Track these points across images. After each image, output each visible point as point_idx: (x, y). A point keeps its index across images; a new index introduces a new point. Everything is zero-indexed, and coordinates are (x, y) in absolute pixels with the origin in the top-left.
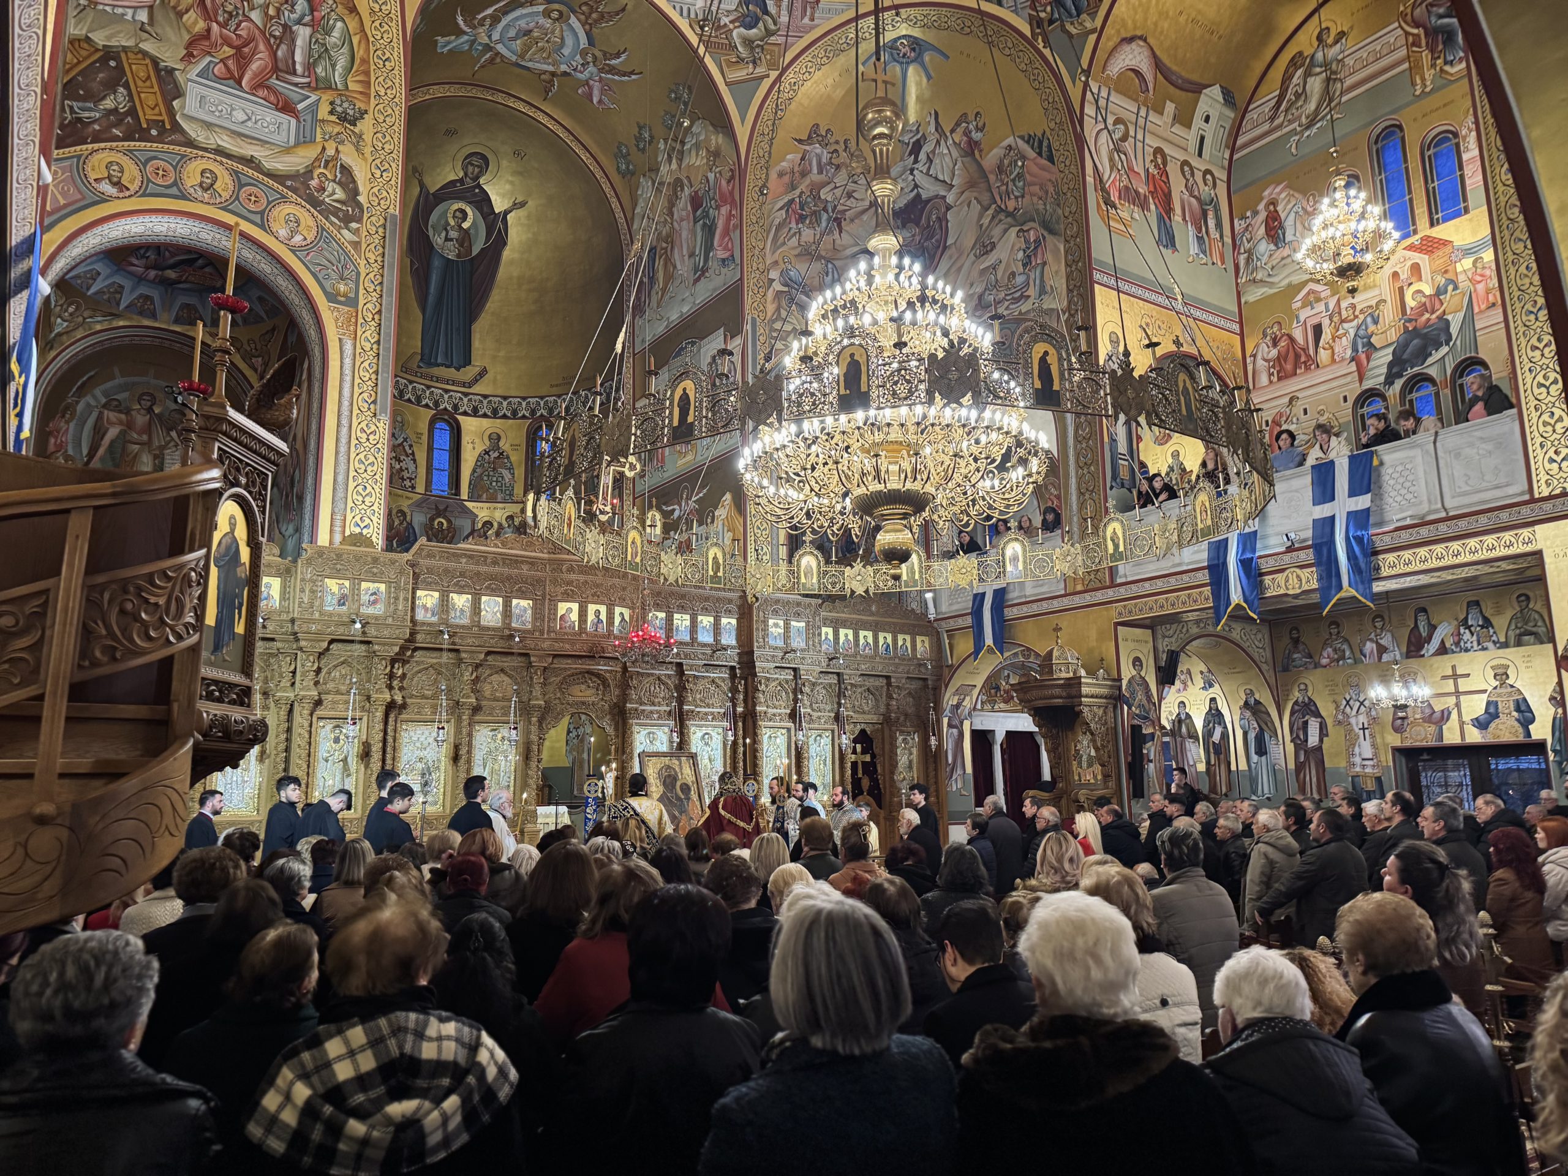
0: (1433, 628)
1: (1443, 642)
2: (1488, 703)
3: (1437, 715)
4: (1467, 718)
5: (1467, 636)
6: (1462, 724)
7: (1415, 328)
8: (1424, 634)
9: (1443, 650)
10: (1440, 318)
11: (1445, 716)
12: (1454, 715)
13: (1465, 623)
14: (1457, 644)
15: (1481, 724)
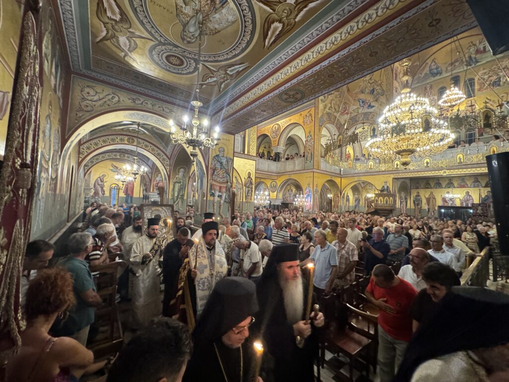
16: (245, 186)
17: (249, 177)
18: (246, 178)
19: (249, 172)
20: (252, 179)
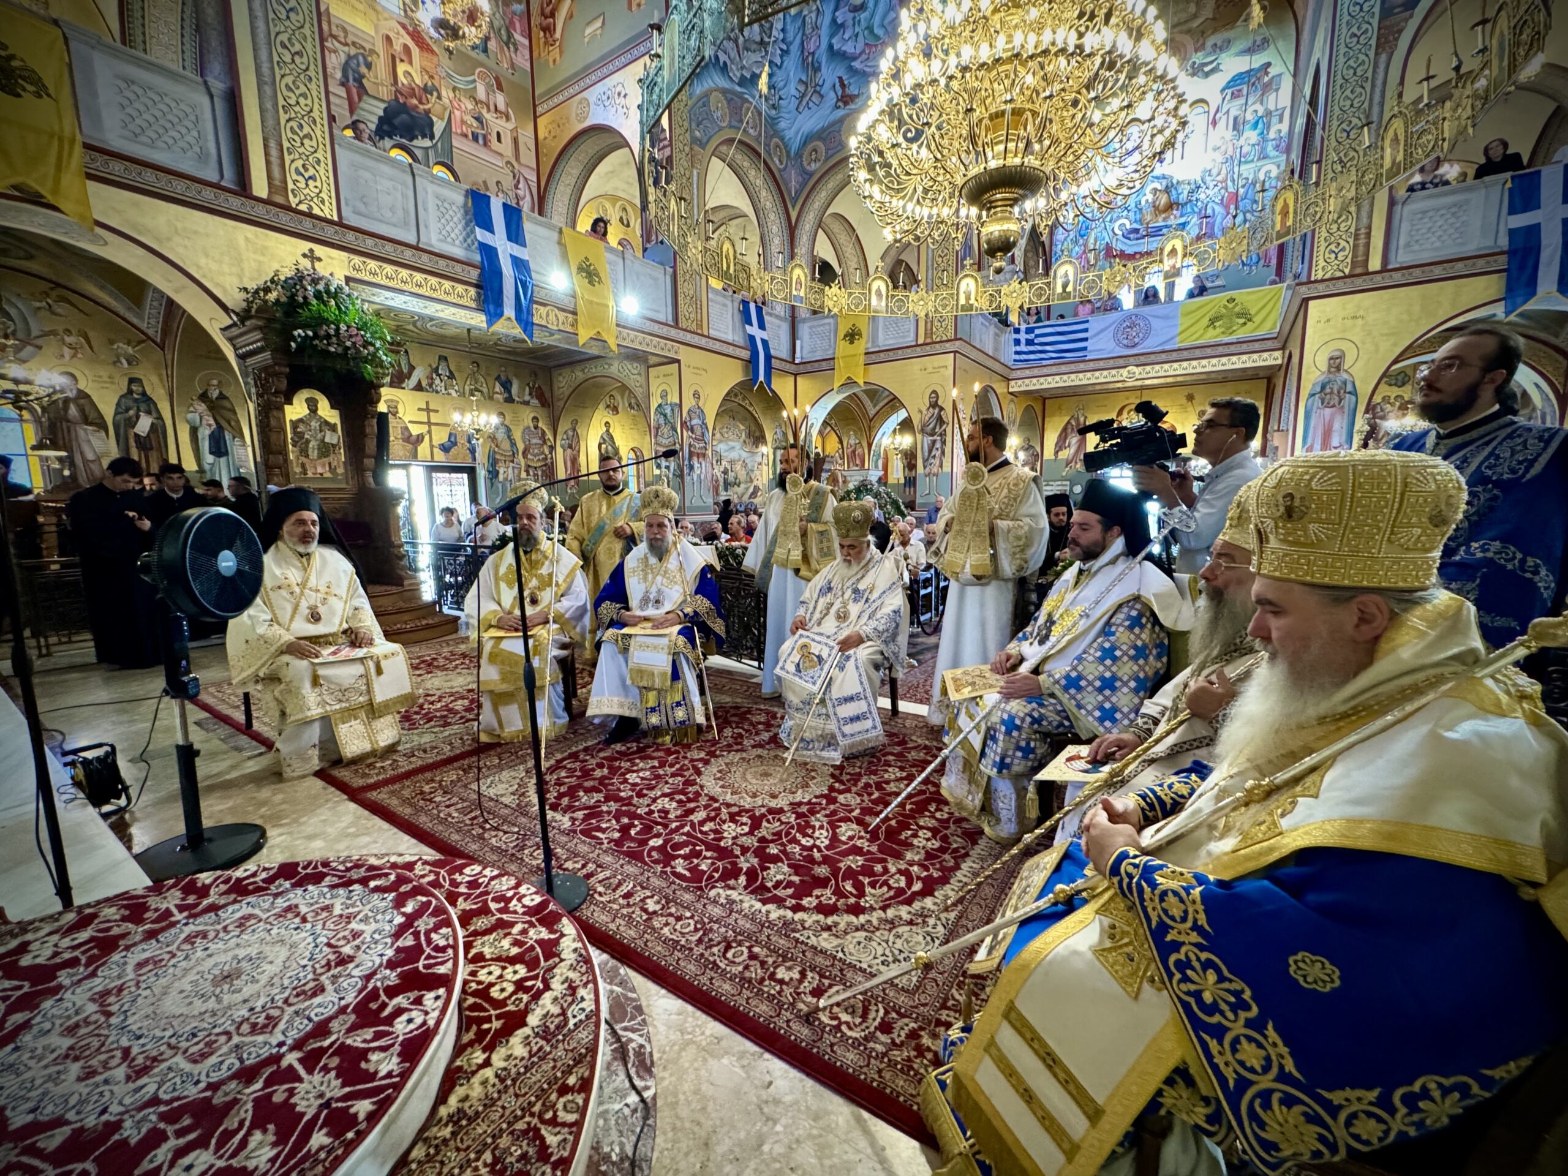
0: (412, 368)
1: (419, 382)
2: (450, 435)
3: (413, 439)
4: (436, 443)
5: (437, 381)
6: (432, 447)
7: (405, 104)
8: (405, 371)
9: (419, 387)
10: (427, 112)
11: (420, 439)
12: (427, 438)
13: (436, 370)
14: (431, 385)
15: (445, 449)
16: (923, 431)
17: (934, 405)
18: (924, 409)
19: (934, 392)
20: (942, 409)
